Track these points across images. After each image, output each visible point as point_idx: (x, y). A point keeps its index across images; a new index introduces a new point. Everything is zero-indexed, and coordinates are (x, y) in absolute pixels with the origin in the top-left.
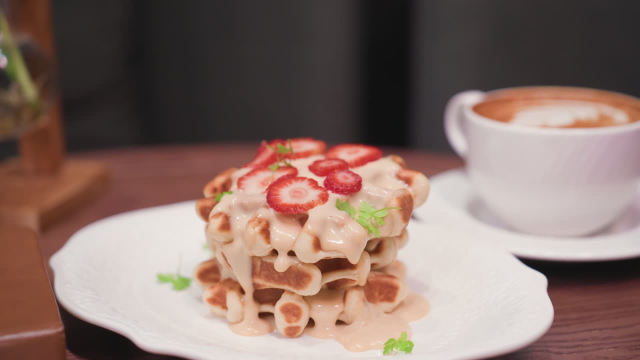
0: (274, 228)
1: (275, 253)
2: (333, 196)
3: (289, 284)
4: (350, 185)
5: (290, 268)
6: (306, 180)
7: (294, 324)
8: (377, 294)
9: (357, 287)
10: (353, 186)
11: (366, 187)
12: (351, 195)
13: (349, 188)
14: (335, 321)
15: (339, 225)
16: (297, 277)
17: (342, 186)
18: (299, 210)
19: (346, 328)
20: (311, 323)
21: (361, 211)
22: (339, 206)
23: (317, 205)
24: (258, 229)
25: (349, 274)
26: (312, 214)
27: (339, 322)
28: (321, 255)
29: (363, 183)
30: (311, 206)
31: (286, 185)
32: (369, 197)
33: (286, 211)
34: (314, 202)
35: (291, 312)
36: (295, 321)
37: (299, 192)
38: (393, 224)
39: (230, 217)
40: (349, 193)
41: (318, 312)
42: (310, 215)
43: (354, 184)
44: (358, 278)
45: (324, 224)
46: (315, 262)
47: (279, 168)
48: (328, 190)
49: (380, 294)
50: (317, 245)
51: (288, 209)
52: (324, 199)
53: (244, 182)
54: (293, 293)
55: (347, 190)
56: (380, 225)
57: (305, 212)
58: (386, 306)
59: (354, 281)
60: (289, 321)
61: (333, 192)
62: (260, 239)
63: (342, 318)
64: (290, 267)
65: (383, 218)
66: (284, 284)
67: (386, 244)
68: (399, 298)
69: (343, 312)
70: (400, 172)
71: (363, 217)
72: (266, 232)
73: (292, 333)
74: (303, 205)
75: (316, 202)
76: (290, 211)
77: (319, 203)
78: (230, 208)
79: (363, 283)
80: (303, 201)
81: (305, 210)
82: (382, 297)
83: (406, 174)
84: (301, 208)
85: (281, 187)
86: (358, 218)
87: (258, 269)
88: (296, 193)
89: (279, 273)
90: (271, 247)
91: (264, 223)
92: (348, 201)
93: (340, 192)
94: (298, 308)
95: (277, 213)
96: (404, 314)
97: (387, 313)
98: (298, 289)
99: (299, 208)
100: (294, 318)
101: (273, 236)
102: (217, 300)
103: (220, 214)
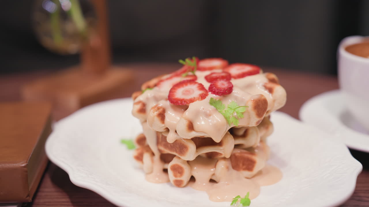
1: (168, 130)
2: (211, 95)
3: (176, 152)
4: (223, 90)
5: (176, 141)
6: (197, 85)
7: (179, 179)
8: (241, 165)
9: (224, 158)
10: (225, 90)
11: (235, 91)
12: (224, 96)
13: (222, 91)
14: (209, 180)
15: (208, 115)
16: (180, 147)
17: (218, 89)
18: (184, 103)
19: (215, 185)
20: (192, 179)
21: (229, 107)
22: (212, 102)
23: (196, 100)
24: (156, 113)
25: (218, 149)
26: (192, 106)
27: (212, 181)
28: (194, 134)
29: (234, 88)
30: (192, 101)
32: (236, 98)
33: (175, 103)
35: (178, 170)
36: (180, 177)
37: (189, 91)
38: (249, 118)
39: (146, 104)
40: (222, 95)
41: (197, 172)
42: (190, 107)
43: (226, 88)
44: (223, 152)
45: (197, 114)
46: (190, 138)
47: (187, 76)
48: (209, 91)
49: (243, 165)
50: (191, 127)
51: (177, 102)
52: (203, 97)
54: (179, 158)
55: (220, 93)
56: (240, 118)
57: (187, 104)
58: (247, 173)
59: (221, 154)
60: (175, 176)
61: (212, 93)
62: (157, 121)
63: (214, 178)
65: (243, 113)
66: (173, 151)
67: (250, 131)
68: (256, 169)
69: (214, 174)
70: (266, 83)
71: (228, 111)
72: (162, 116)
73: (178, 184)
74: (187, 100)
75: (196, 98)
76: (178, 103)
77: (198, 99)
78: (148, 99)
79: (228, 156)
81: (187, 103)
82: (244, 167)
83: (270, 85)
84: (185, 102)
86: (224, 112)
87: (160, 140)
89: (170, 144)
90: (164, 126)
91: (161, 110)
92: (220, 100)
93: (216, 93)
94: (181, 168)
95: (171, 104)
96: (259, 180)
97: (247, 178)
98: (181, 156)
99: (184, 101)
100: (179, 175)
101: (167, 119)
102: (139, 158)
103: (140, 102)
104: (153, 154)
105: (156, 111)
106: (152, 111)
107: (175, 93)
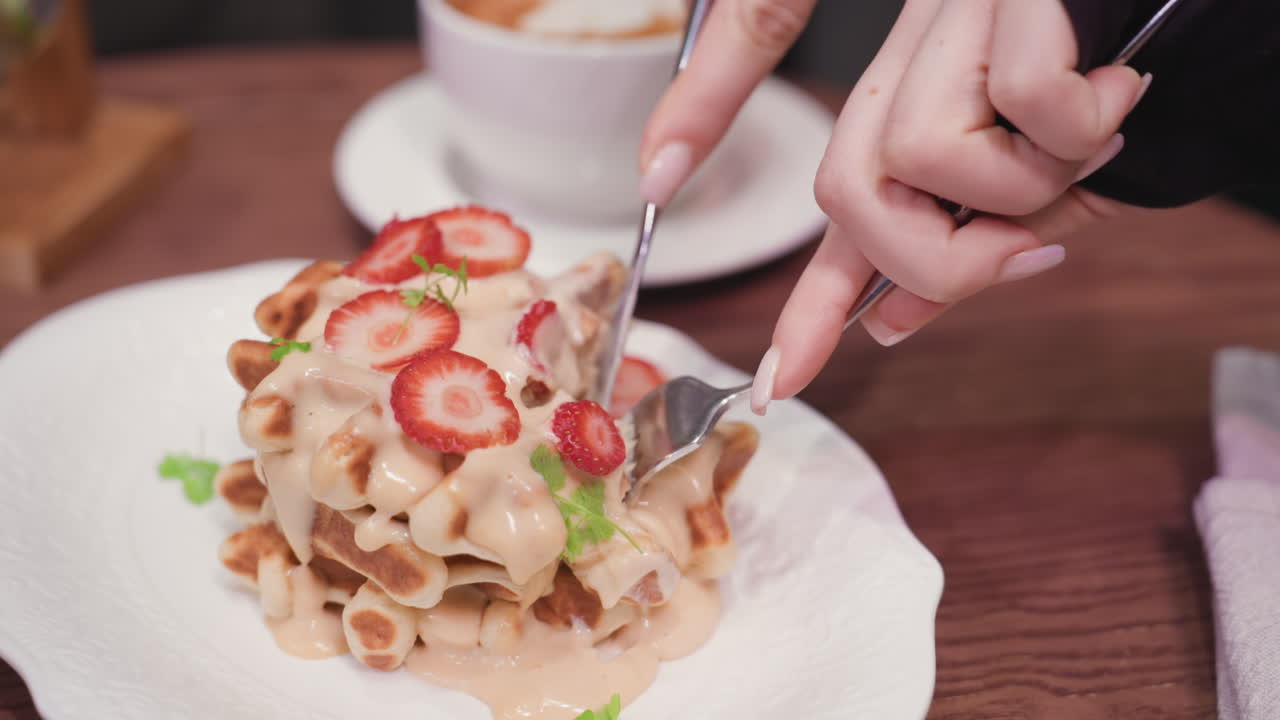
0: (384, 465)
1: (368, 509)
3: (378, 576)
5: (386, 549)
6: (483, 372)
7: (379, 652)
15: (521, 503)
16: (399, 571)
18: (454, 443)
23: (494, 444)
26: (474, 459)
28: (462, 547)
30: (483, 442)
31: (440, 371)
33: (426, 440)
34: (491, 437)
35: (375, 628)
36: (381, 648)
37: (465, 401)
39: (293, 406)
42: (468, 459)
45: (489, 488)
46: (444, 555)
50: (460, 525)
51: (430, 437)
52: (511, 432)
53: (339, 326)
57: (462, 451)
60: (369, 645)
62: (346, 483)
64: (387, 546)
72: (362, 470)
73: (381, 664)
74: (466, 437)
75: (494, 437)
77: (499, 440)
78: (299, 387)
80: (468, 426)
81: (464, 446)
84: (460, 442)
85: (428, 373)
87: (326, 526)
88: (456, 400)
90: (363, 501)
91: (362, 450)
94: (386, 623)
98: (394, 591)
100: (379, 642)
101: (375, 482)
102: (244, 564)
103: (271, 399)
104: (292, 560)
105: (347, 454)
106: (330, 452)
107: (419, 399)
